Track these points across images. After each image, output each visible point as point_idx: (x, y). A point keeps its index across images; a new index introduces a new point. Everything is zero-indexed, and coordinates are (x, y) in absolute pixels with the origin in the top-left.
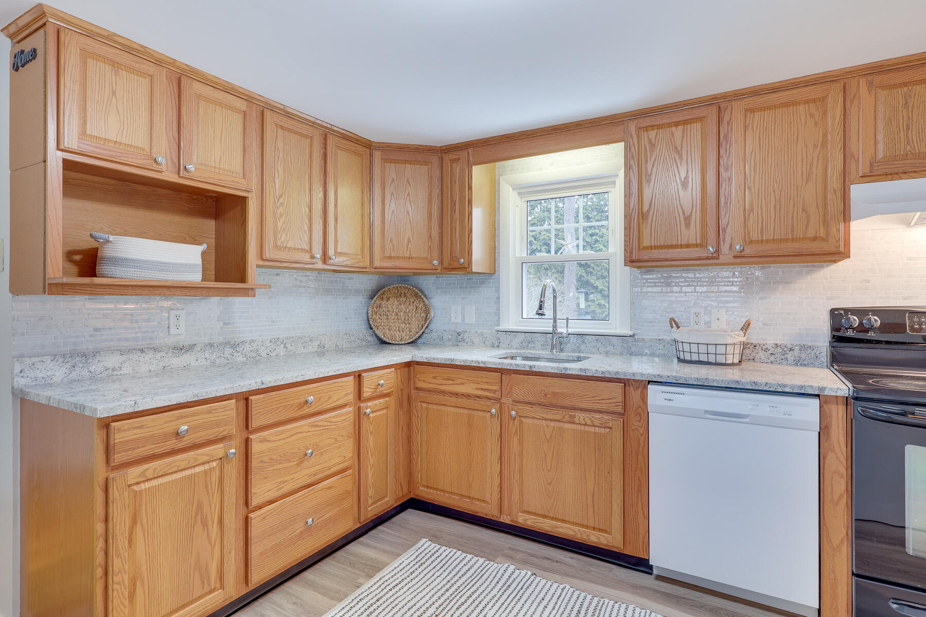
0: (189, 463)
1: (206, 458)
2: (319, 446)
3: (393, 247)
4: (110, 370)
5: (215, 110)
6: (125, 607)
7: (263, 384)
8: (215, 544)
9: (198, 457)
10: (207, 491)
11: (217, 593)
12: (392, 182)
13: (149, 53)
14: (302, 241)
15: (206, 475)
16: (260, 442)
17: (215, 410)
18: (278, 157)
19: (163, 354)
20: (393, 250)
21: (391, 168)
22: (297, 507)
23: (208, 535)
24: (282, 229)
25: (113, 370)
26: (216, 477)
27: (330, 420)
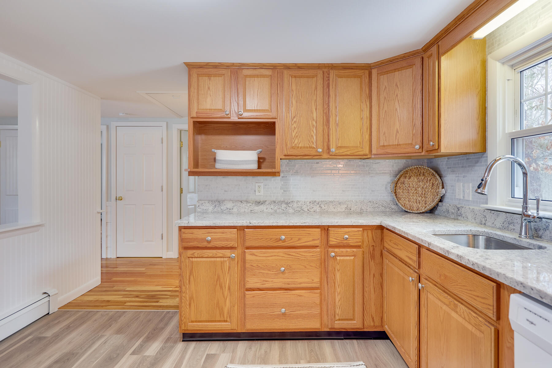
0: (213, 255)
1: (221, 255)
2: (291, 267)
3: (386, 138)
4: (229, 209)
5: (254, 80)
6: (187, 308)
7: (250, 223)
8: (227, 298)
9: (217, 253)
10: (222, 271)
11: (228, 323)
12: (385, 89)
13: (223, 65)
14: (309, 142)
15: (222, 263)
16: (251, 254)
17: (225, 232)
18: (293, 95)
19: (250, 204)
20: (386, 140)
21: (384, 79)
22: (275, 299)
23: (223, 293)
24: (295, 136)
25: (230, 209)
26: (227, 266)
27: (300, 253)
